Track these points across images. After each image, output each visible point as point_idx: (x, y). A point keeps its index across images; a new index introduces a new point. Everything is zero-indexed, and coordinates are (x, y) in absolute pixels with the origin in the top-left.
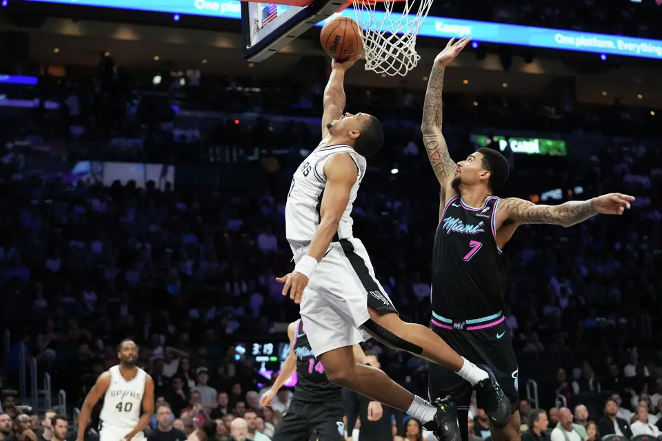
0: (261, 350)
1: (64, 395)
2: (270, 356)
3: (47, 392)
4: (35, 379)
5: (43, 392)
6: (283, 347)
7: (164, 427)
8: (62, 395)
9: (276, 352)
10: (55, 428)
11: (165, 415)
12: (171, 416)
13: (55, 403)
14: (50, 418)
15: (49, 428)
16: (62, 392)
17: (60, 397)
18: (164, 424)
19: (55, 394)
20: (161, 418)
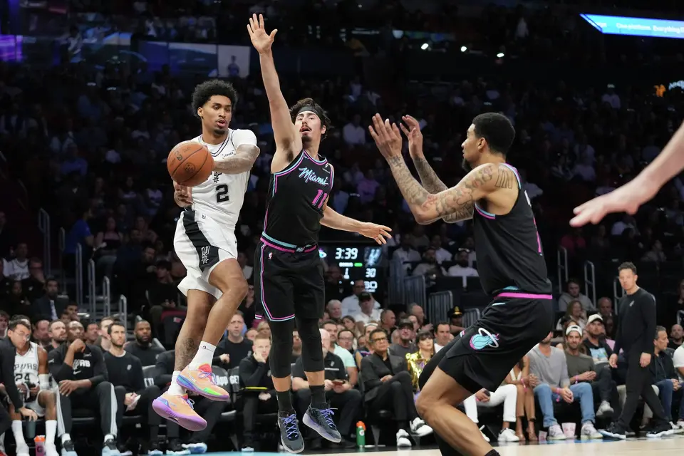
0: (343, 254)
1: (125, 302)
2: (354, 261)
3: (107, 298)
4: (93, 282)
5: (101, 298)
6: (370, 253)
7: (236, 338)
8: (122, 301)
9: (361, 258)
10: (111, 336)
11: (236, 325)
12: (243, 326)
13: (115, 310)
14: (106, 326)
15: (106, 338)
16: (123, 298)
17: (120, 304)
18: (235, 334)
19: (115, 300)
20: (231, 327)
